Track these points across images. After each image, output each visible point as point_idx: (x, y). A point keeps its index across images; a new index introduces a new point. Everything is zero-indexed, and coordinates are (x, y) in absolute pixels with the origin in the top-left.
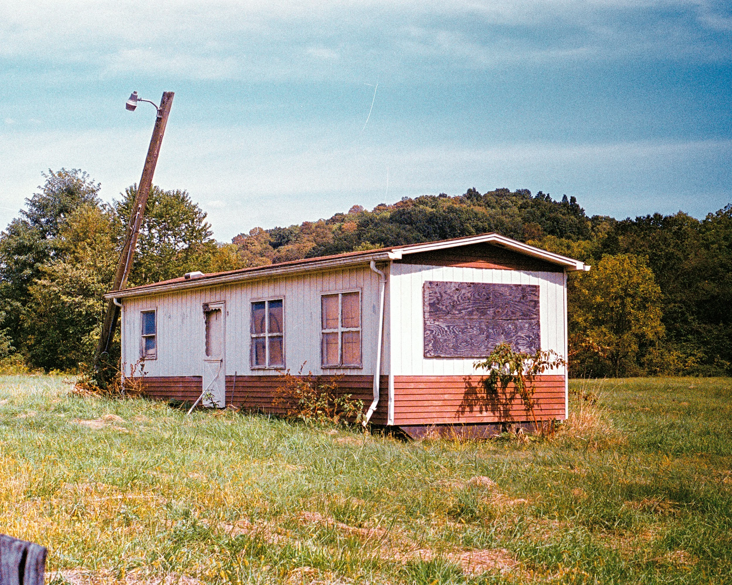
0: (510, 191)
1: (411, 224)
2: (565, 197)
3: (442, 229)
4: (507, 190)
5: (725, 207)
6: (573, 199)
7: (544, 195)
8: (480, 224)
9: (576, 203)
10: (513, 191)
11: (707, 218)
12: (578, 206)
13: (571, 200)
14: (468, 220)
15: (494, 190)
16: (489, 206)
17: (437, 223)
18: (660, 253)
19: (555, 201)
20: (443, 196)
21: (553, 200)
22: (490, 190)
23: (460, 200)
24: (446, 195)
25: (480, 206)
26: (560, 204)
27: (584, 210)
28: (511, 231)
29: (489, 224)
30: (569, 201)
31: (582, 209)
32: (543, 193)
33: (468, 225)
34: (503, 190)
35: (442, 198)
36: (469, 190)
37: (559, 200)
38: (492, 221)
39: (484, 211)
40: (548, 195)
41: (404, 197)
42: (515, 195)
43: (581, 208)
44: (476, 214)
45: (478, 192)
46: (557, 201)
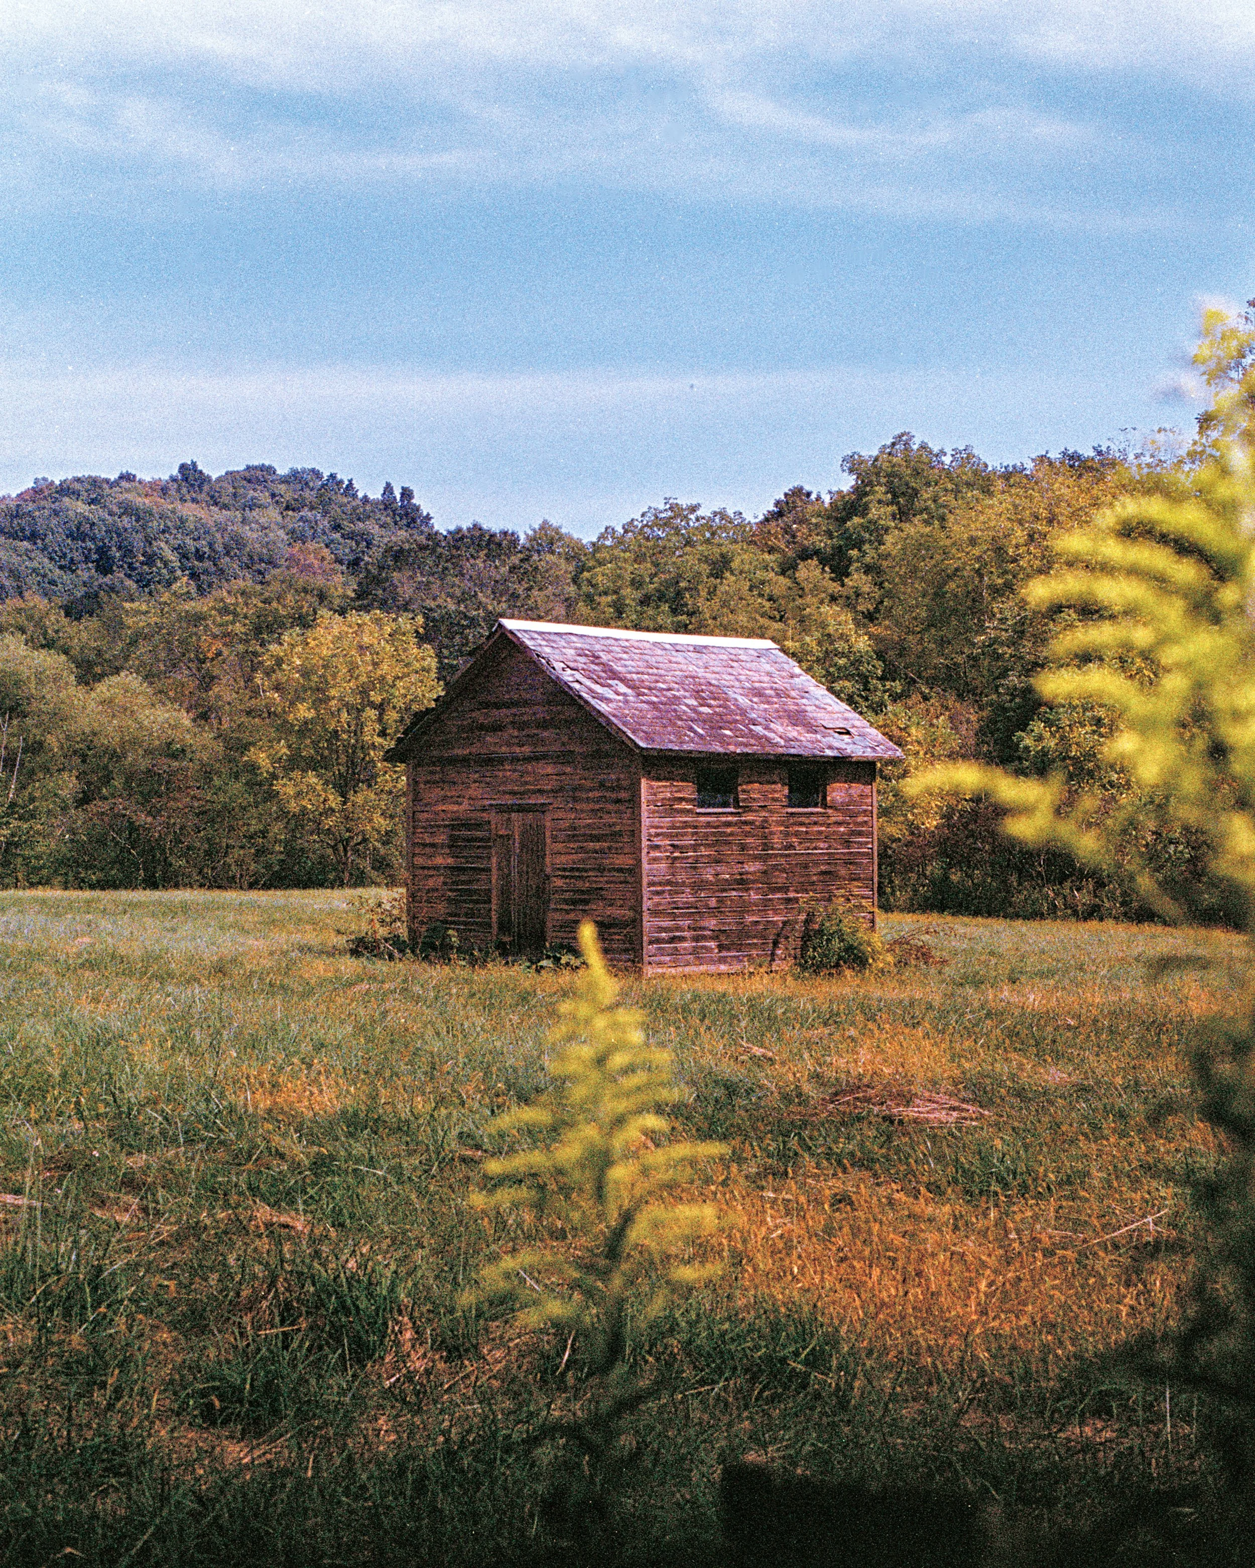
0: (279, 472)
1: (33, 537)
2: (388, 488)
3: (102, 551)
4: (270, 470)
5: (643, 515)
6: (407, 493)
7: (341, 482)
8: (188, 541)
9: (414, 501)
10: (282, 471)
11: (602, 537)
12: (418, 509)
13: (402, 495)
14: (163, 532)
15: (242, 468)
16: (216, 504)
17: (93, 539)
18: (475, 613)
19: (365, 497)
20: (127, 477)
21: (360, 495)
22: (231, 469)
23: (162, 489)
24: (134, 476)
25: (198, 502)
26: (376, 503)
27: (430, 519)
28: (261, 560)
29: (211, 545)
30: (398, 497)
31: (428, 514)
32: (339, 477)
33: (163, 545)
34: (262, 468)
35: (124, 484)
36: (183, 467)
37: (376, 494)
38: (218, 536)
39: (202, 514)
40: (350, 481)
41: (40, 477)
42: (285, 480)
43: (425, 514)
44: (181, 519)
45: (201, 472)
46: (371, 497)
